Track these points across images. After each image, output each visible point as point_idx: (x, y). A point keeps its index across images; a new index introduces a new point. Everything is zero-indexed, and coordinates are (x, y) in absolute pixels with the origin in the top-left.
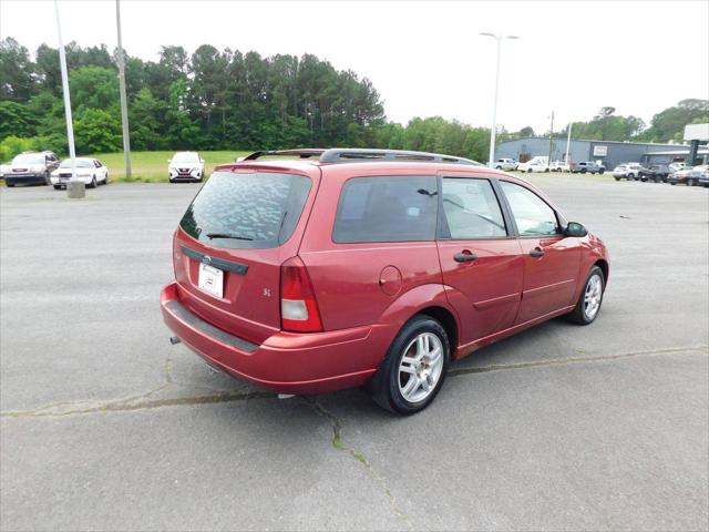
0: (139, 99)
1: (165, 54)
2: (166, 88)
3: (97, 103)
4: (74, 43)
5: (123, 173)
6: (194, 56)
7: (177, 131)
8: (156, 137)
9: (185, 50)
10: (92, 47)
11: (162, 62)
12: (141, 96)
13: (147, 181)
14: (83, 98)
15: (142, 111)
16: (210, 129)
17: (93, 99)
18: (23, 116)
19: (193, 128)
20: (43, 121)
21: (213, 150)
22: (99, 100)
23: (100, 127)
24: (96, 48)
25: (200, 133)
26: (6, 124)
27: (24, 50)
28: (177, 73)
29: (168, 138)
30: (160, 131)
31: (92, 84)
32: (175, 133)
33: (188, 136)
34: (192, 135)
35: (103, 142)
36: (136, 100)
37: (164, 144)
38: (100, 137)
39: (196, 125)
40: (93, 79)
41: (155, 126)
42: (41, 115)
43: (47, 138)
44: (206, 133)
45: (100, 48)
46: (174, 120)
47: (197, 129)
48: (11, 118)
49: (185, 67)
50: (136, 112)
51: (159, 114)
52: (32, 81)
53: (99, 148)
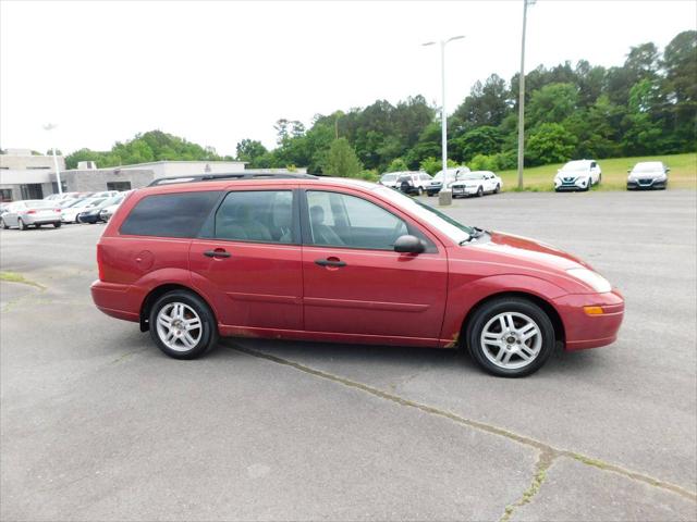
0: (595, 108)
1: (632, 55)
2: (625, 92)
3: (553, 117)
4: (542, 66)
5: (515, 184)
6: (668, 48)
7: (632, 136)
8: (609, 144)
9: (656, 45)
10: (557, 66)
11: (627, 65)
12: (597, 105)
13: (536, 191)
14: (542, 114)
15: (597, 119)
16: (676, 130)
17: (550, 115)
18: (493, 137)
19: (652, 131)
20: (506, 139)
21: (676, 153)
22: (556, 115)
23: (553, 139)
24: (560, 66)
25: (661, 136)
26: (481, 144)
27: (502, 81)
28: (643, 73)
29: (622, 145)
30: (614, 138)
31: (552, 99)
32: (630, 139)
33: (647, 140)
34: (651, 139)
35: (553, 154)
36: (591, 109)
37: (616, 152)
38: (552, 148)
39: (658, 127)
40: (553, 96)
41: (608, 133)
42: (507, 134)
43: (507, 154)
44: (670, 134)
45: (564, 65)
46: (630, 125)
47: (658, 131)
48: (485, 139)
49: (654, 64)
50: (590, 121)
51: (614, 121)
52: (504, 106)
53: (549, 160)
